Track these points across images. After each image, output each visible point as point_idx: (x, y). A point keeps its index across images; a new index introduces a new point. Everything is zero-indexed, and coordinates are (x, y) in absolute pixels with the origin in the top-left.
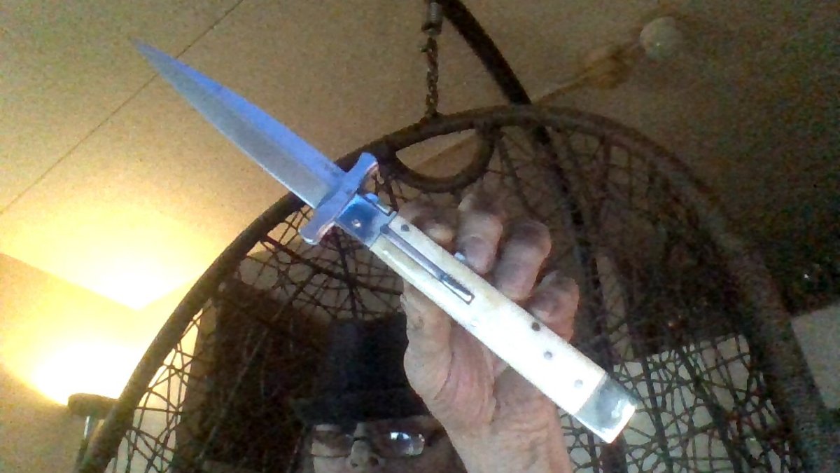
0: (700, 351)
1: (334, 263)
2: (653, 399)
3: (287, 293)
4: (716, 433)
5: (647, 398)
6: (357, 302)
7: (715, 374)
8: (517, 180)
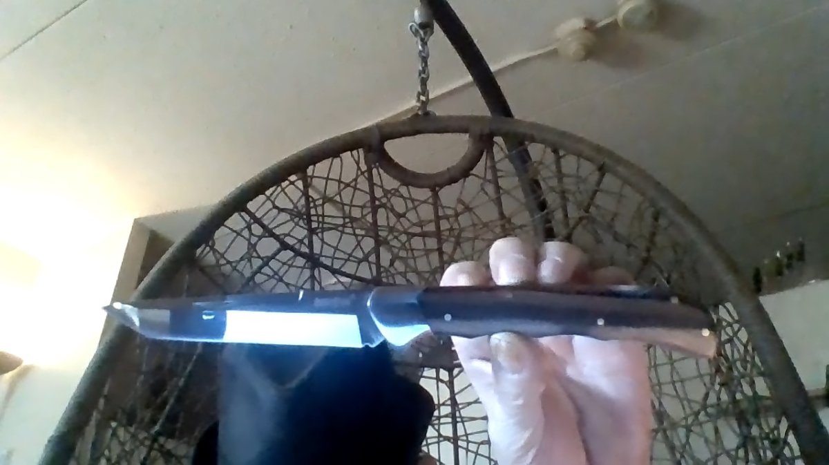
0: (656, 366)
1: (301, 241)
3: (251, 265)
4: (659, 437)
6: (316, 284)
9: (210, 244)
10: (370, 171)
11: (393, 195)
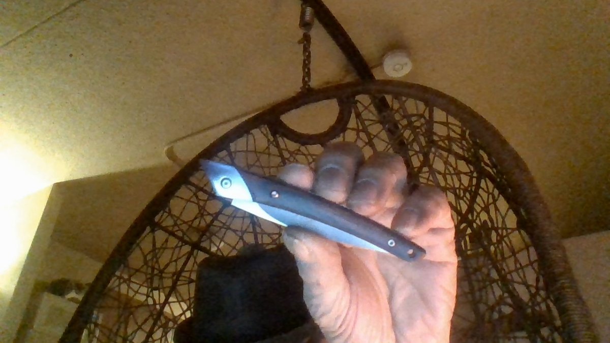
0: (505, 259)
3: (205, 221)
7: (515, 275)
9: (167, 210)
10: (276, 140)
11: (297, 154)
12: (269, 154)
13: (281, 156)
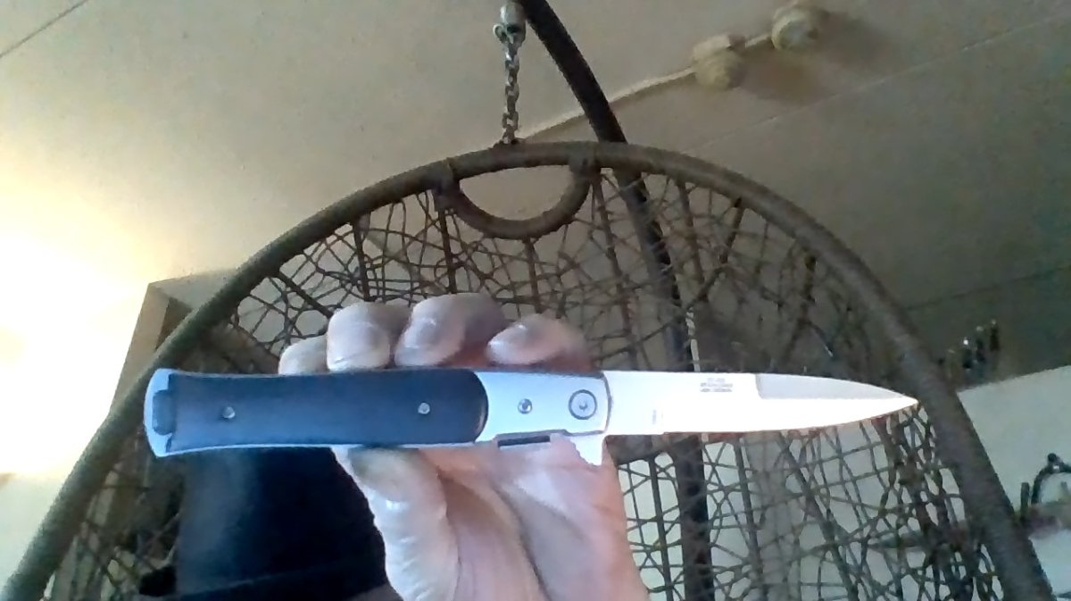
0: (821, 462)
2: (749, 513)
4: (829, 555)
5: (742, 512)
7: (836, 489)
8: (611, 237)
9: (233, 318)
10: (442, 219)
11: (475, 249)
12: (425, 244)
13: (447, 248)
